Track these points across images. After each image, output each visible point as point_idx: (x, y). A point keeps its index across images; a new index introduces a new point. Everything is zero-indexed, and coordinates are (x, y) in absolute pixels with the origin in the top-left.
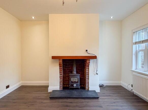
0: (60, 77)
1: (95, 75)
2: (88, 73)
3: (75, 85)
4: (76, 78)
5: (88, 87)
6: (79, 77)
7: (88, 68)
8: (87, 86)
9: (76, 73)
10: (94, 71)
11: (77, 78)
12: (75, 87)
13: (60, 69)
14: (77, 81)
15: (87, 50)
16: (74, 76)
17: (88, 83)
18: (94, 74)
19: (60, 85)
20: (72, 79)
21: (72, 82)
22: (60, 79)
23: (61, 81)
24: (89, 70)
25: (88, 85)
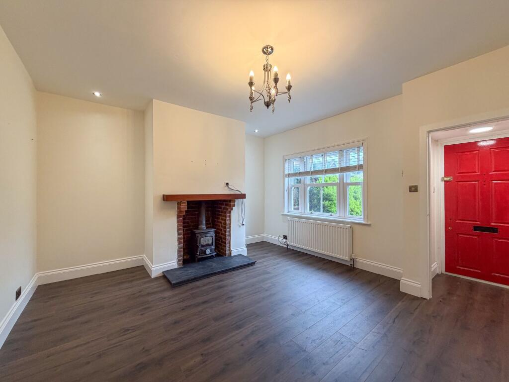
0: (179, 239)
1: (240, 226)
2: (230, 224)
3: (208, 251)
4: (208, 238)
5: (230, 250)
6: (213, 235)
7: (230, 216)
8: (227, 249)
9: (205, 228)
10: (239, 221)
11: (210, 238)
12: (209, 255)
13: (178, 222)
14: (210, 242)
15: (227, 184)
16: (204, 234)
17: (230, 243)
18: (238, 225)
19: (179, 256)
20: (202, 239)
21: (203, 246)
22: (179, 243)
23: (179, 248)
24: (230, 220)
25: (230, 247)
